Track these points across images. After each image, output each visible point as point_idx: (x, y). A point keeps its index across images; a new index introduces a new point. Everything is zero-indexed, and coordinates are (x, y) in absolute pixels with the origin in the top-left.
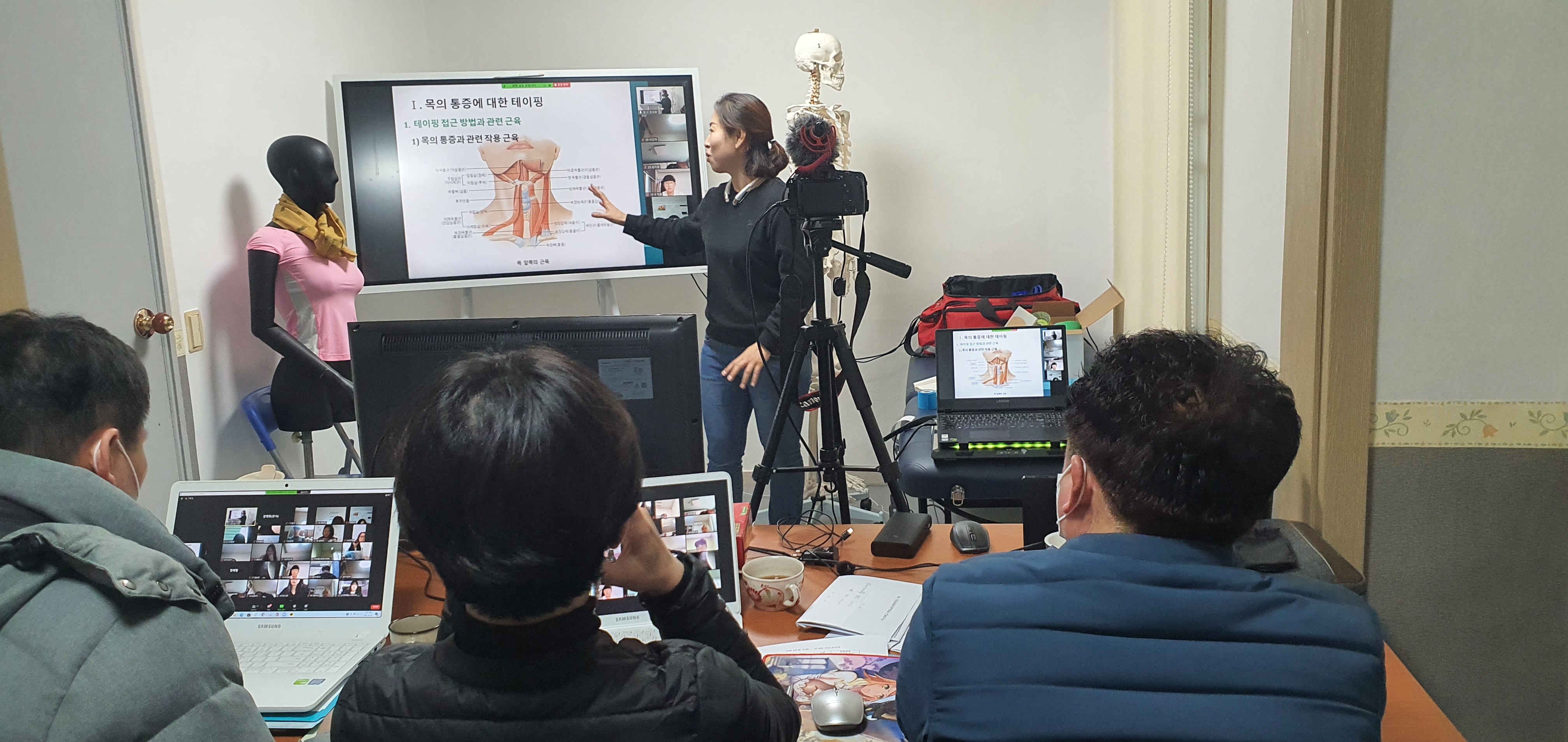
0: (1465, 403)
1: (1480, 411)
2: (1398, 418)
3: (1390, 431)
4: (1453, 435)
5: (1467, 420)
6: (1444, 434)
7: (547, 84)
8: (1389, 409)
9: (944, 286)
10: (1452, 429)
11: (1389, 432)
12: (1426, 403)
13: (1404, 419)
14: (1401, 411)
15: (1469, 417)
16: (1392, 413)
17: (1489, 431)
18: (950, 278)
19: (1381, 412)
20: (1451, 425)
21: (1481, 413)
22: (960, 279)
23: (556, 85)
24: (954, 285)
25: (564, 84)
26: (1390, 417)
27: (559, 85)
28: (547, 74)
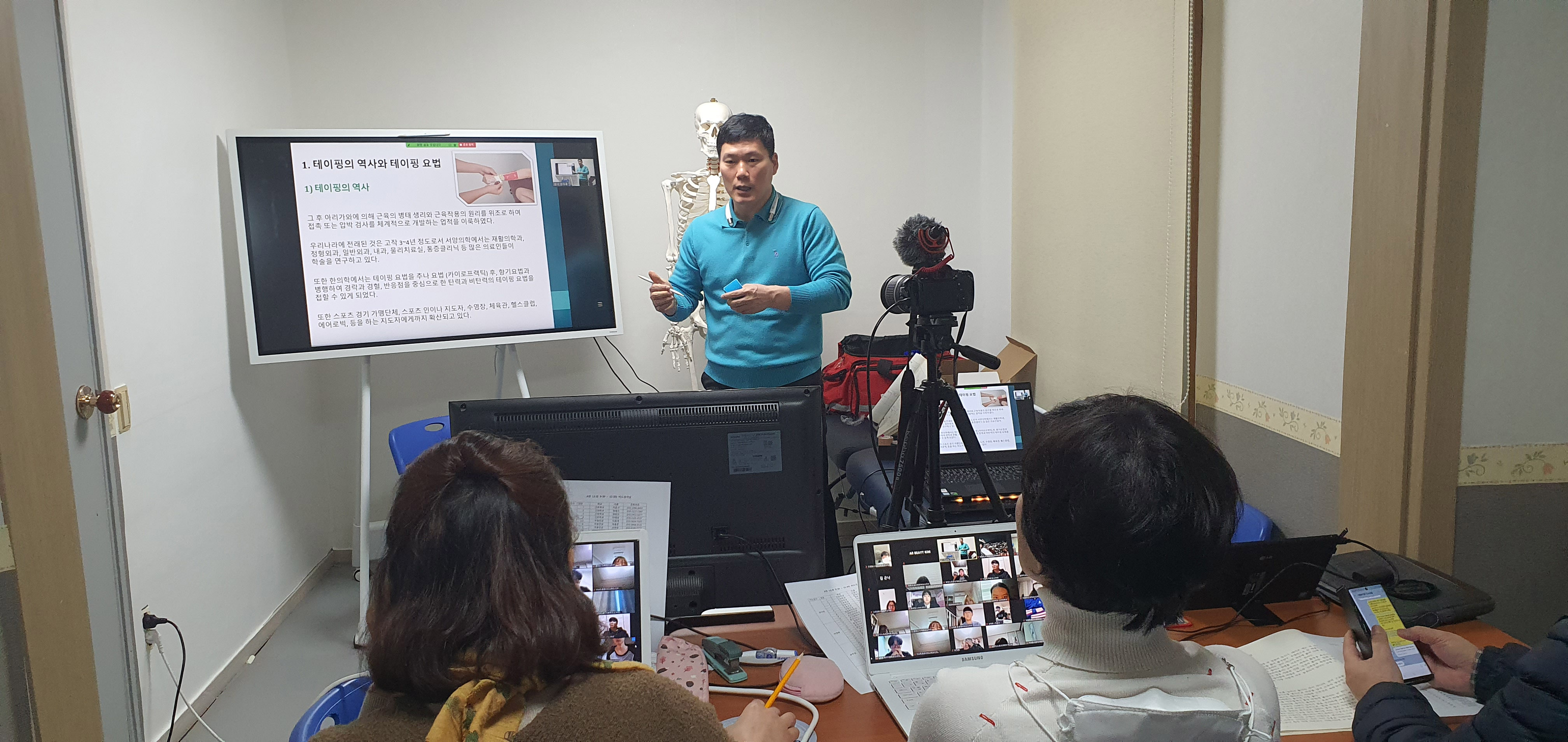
0: (1530, 445)
1: (1541, 452)
2: (1477, 460)
3: (1471, 471)
4: (1520, 473)
5: (1531, 460)
6: (1513, 473)
7: (453, 144)
8: (1470, 452)
9: (839, 345)
10: (1519, 468)
11: (1470, 473)
12: (1499, 446)
13: (1482, 461)
14: (1479, 454)
15: (1532, 458)
16: (1473, 455)
17: (1548, 468)
18: (845, 337)
19: (1464, 455)
20: (1519, 465)
21: (1542, 454)
22: (855, 339)
23: (461, 145)
24: (848, 344)
25: (470, 144)
26: (1471, 460)
27: (464, 145)
28: (454, 133)
